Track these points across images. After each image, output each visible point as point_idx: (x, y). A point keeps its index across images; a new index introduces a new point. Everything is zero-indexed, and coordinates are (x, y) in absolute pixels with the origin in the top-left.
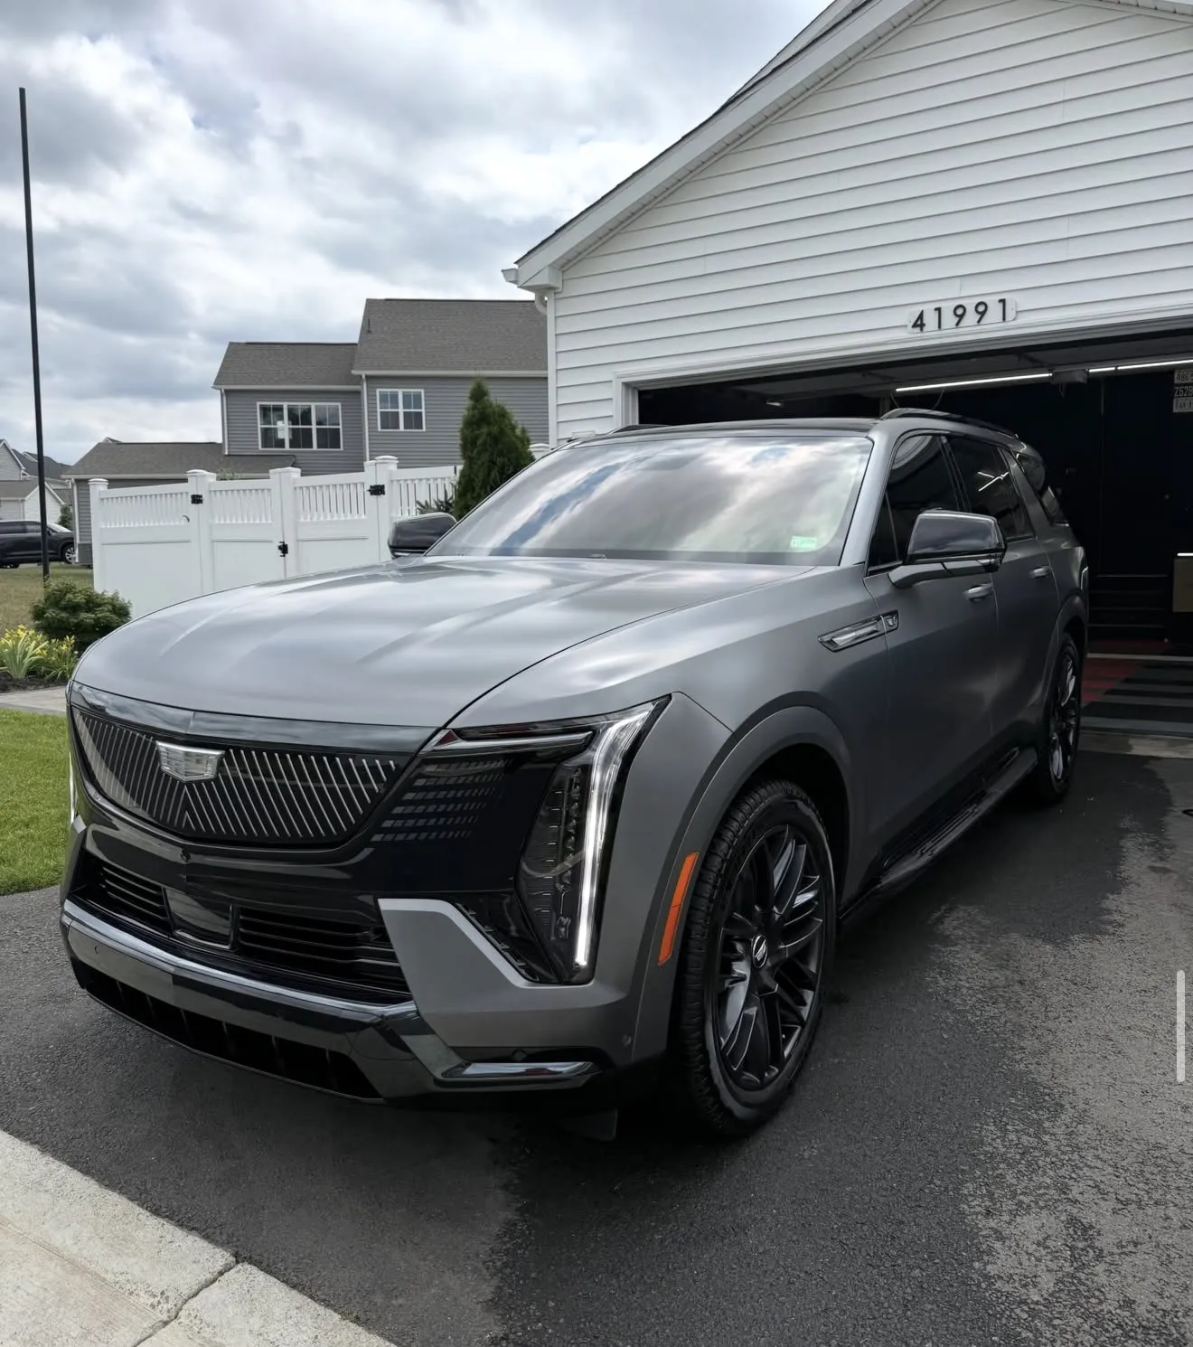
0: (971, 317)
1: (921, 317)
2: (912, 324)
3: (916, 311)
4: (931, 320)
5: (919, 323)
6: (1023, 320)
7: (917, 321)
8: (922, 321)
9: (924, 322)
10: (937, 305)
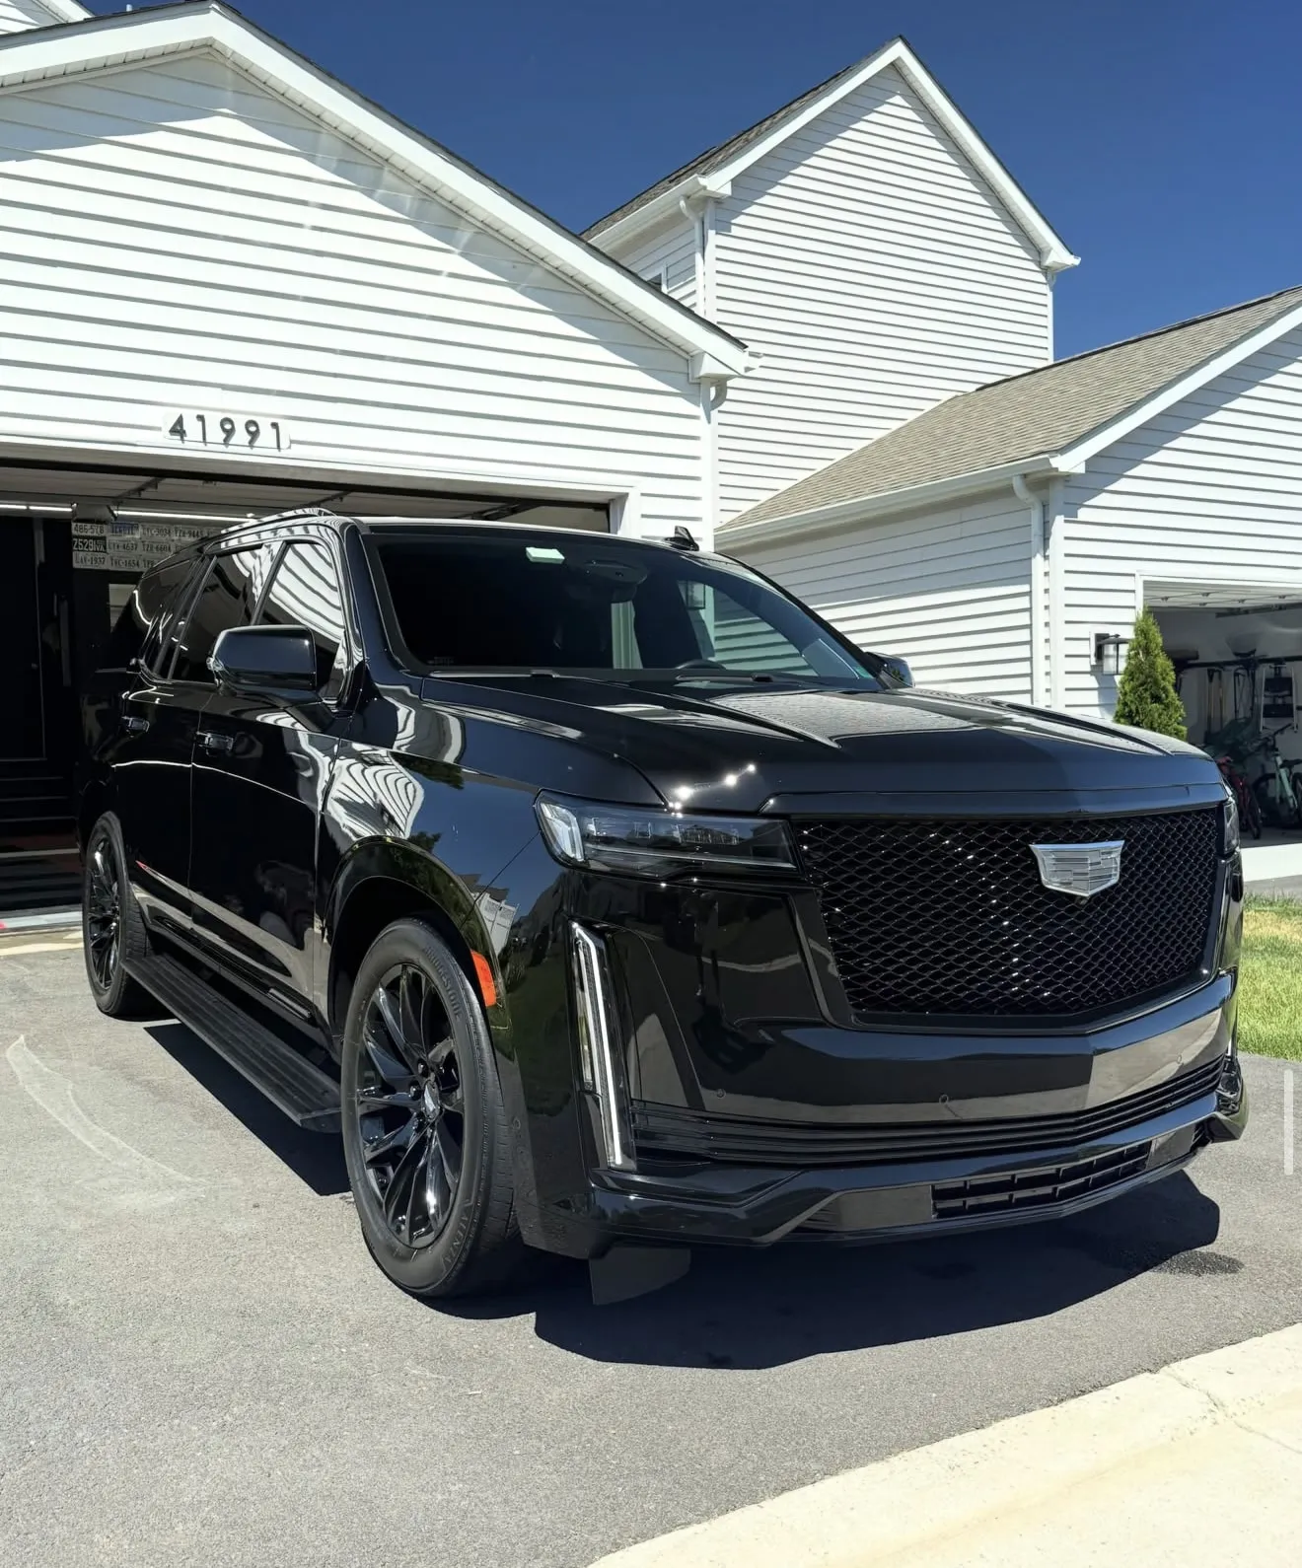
0: (241, 436)
1: (180, 421)
2: (170, 425)
3: (176, 413)
4: (192, 427)
5: (178, 429)
6: (298, 451)
7: (175, 425)
8: (182, 426)
9: (185, 428)
10: (201, 413)
